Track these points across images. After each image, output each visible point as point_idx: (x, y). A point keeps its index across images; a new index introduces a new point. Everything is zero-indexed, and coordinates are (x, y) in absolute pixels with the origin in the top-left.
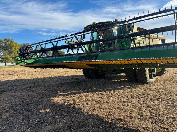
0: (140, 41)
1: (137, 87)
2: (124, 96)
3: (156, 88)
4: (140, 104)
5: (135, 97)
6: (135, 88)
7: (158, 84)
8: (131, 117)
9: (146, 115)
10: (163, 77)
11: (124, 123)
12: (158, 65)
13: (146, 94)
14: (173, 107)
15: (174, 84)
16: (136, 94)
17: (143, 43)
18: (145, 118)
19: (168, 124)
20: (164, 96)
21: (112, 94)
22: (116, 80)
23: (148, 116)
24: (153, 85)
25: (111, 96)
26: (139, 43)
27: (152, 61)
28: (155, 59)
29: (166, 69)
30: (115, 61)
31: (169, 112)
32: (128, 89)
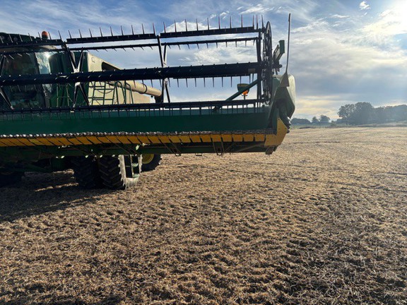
0: (104, 93)
1: (98, 199)
2: (61, 225)
3: (138, 198)
4: (97, 237)
5: (88, 223)
6: (93, 201)
7: (145, 188)
8: (69, 273)
9: (105, 261)
10: (158, 171)
11: (48, 293)
12: (137, 147)
13: (115, 213)
14: (160, 232)
15: (172, 185)
16: (94, 214)
17: (113, 100)
18: (102, 267)
19: (146, 269)
20: (149, 212)
21: (30, 225)
22: (51, 187)
23: (108, 261)
24: (135, 191)
25: (27, 230)
26: (103, 99)
27: (120, 138)
28: (125, 135)
29: (162, 156)
30: (33, 137)
31: (153, 244)
32: (77, 205)
